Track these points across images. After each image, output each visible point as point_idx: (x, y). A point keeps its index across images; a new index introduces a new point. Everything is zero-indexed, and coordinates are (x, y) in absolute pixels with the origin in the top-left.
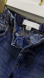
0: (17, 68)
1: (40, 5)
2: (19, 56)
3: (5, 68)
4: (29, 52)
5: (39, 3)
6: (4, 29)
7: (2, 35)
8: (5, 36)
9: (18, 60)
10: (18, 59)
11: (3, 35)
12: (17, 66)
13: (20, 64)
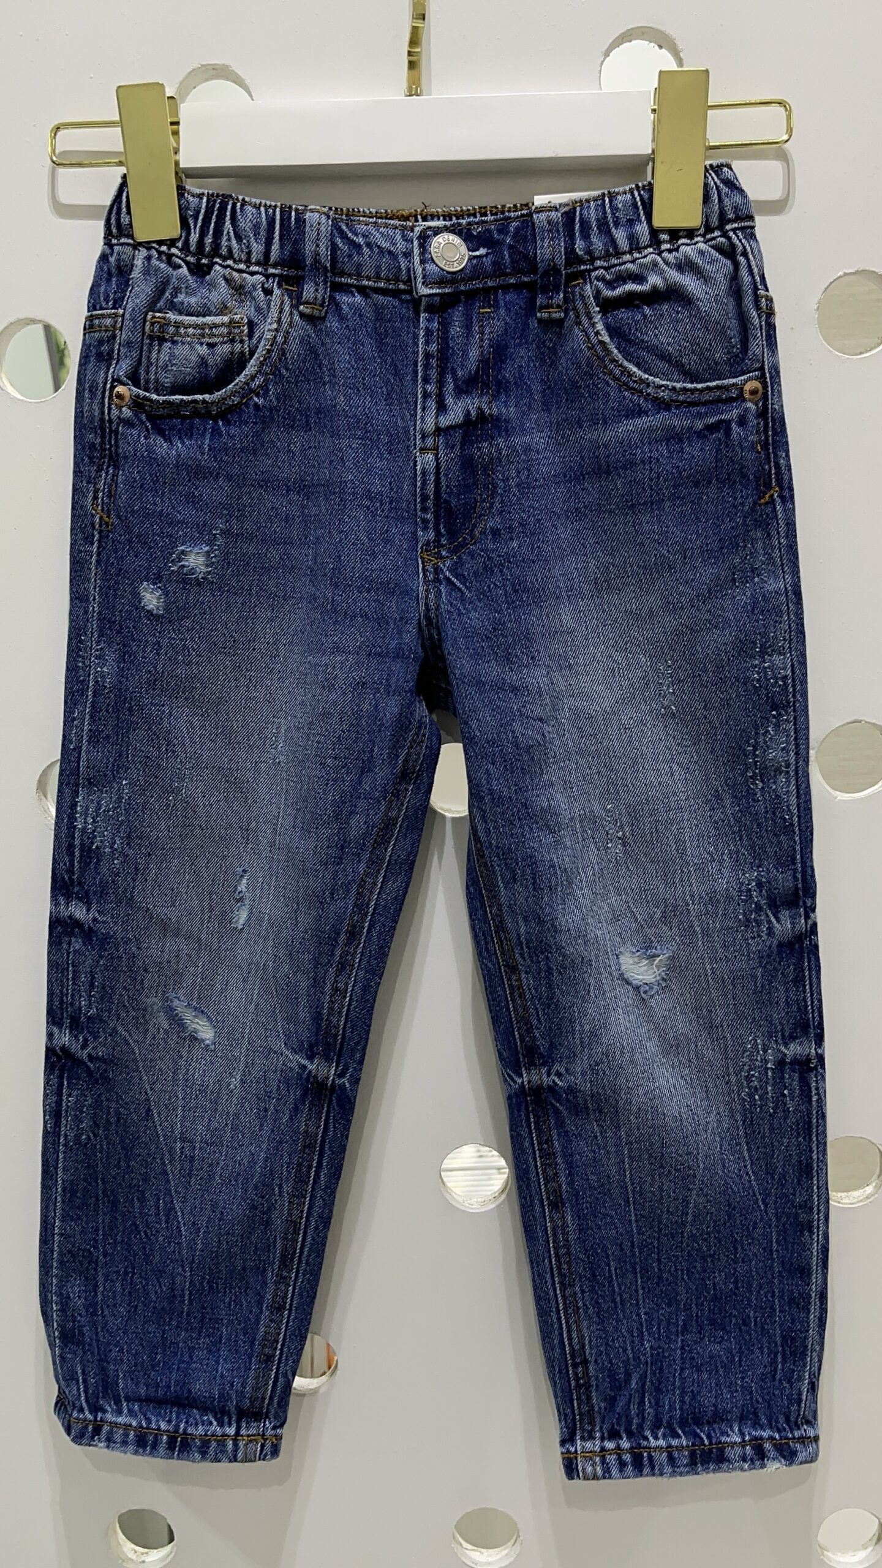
0: (445, 567)
1: (414, 89)
2: (424, 473)
3: (365, 616)
4: (473, 413)
5: (404, 85)
6: (232, 341)
7: (234, 393)
8: (264, 387)
9: (430, 503)
10: (425, 498)
11: (247, 391)
12: (439, 556)
13: (452, 534)
